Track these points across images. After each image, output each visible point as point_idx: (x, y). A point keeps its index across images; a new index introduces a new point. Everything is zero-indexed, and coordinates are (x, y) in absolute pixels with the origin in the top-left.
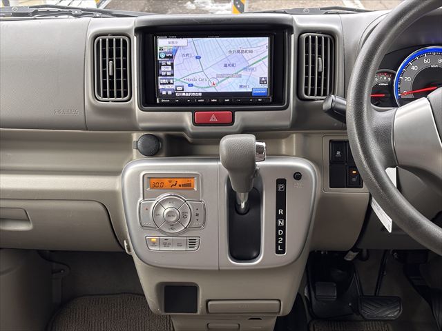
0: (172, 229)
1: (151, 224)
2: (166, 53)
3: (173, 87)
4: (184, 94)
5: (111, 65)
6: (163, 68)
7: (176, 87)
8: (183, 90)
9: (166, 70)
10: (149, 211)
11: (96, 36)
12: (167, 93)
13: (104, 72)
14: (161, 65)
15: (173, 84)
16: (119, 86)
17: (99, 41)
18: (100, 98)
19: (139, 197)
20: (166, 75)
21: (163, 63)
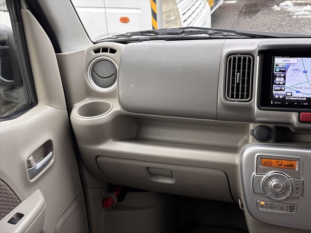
0: (277, 197)
1: (261, 191)
2: (280, 68)
3: (284, 93)
4: (292, 98)
5: (238, 76)
6: (277, 79)
7: (286, 93)
8: (292, 95)
9: (280, 80)
10: (260, 182)
11: (229, 55)
12: (279, 97)
13: (233, 81)
14: (276, 76)
15: (284, 90)
16: (243, 91)
17: (231, 59)
18: (229, 99)
19: (253, 171)
20: (279, 84)
21: (278, 75)
